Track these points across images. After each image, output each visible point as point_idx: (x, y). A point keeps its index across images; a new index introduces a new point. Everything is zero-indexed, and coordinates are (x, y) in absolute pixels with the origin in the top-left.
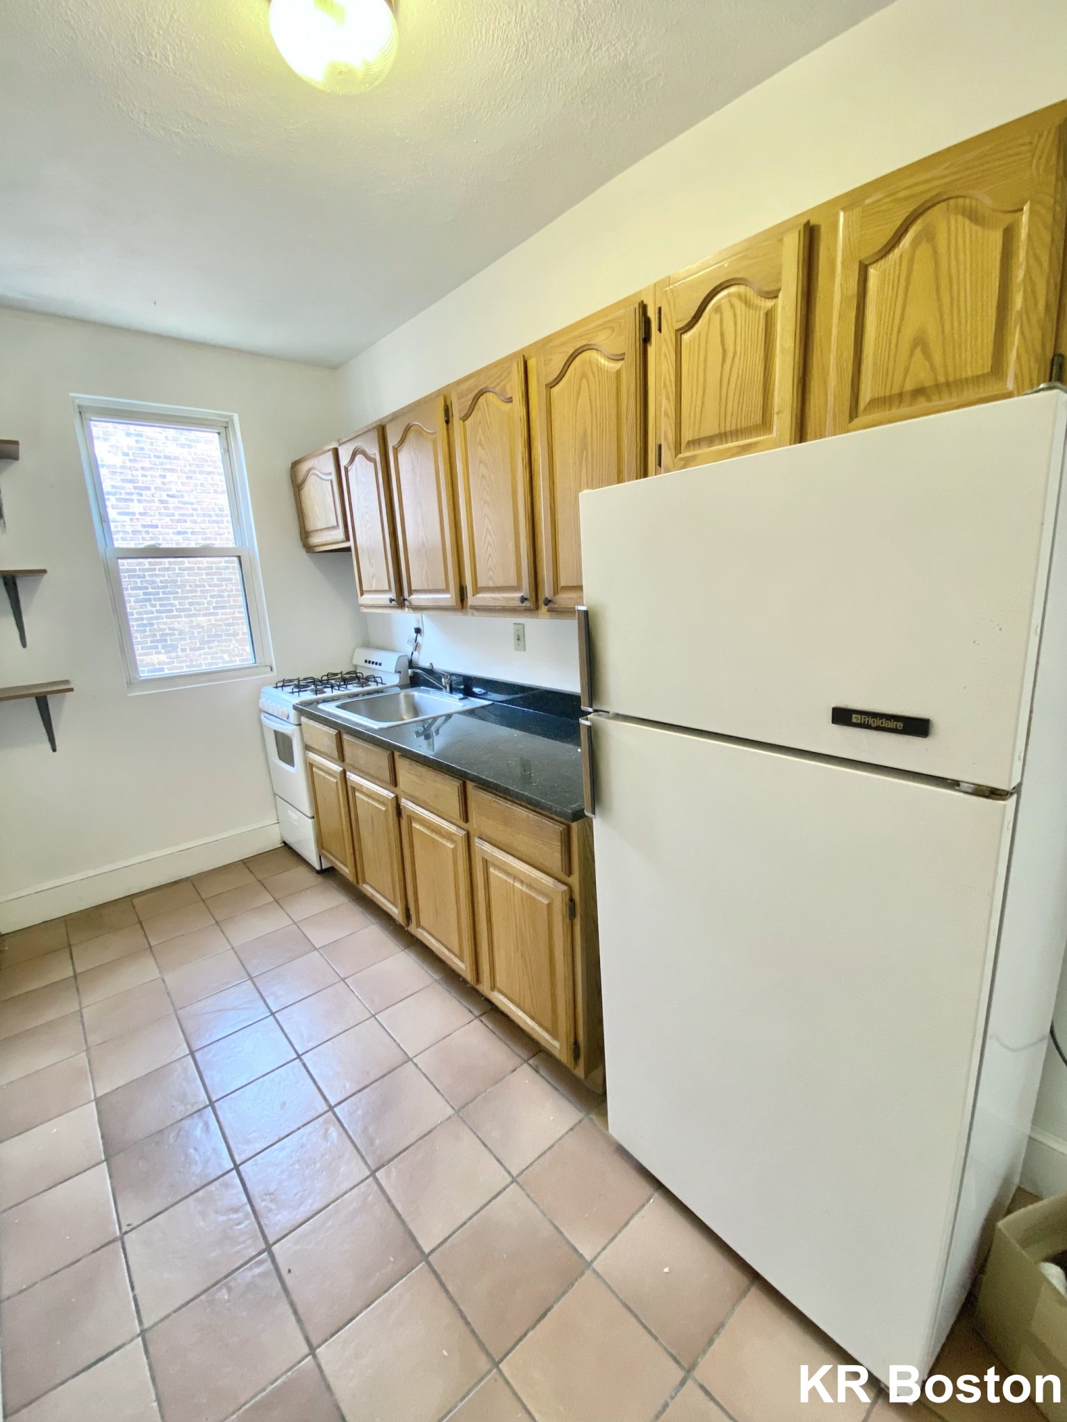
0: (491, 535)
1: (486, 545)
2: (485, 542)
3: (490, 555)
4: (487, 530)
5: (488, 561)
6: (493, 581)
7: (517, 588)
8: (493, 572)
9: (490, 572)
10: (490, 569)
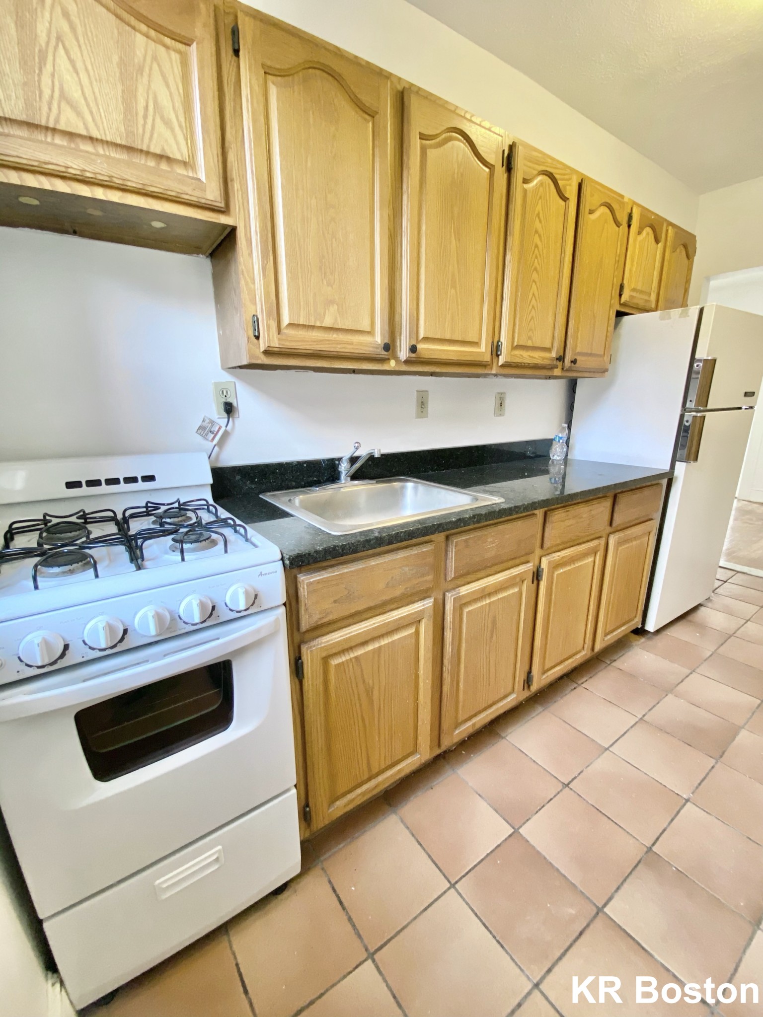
0: (536, 300)
1: (530, 307)
2: (529, 305)
3: (532, 317)
4: (533, 294)
5: (530, 322)
6: (532, 341)
7: (549, 350)
8: (533, 332)
9: (531, 332)
10: (531, 330)
